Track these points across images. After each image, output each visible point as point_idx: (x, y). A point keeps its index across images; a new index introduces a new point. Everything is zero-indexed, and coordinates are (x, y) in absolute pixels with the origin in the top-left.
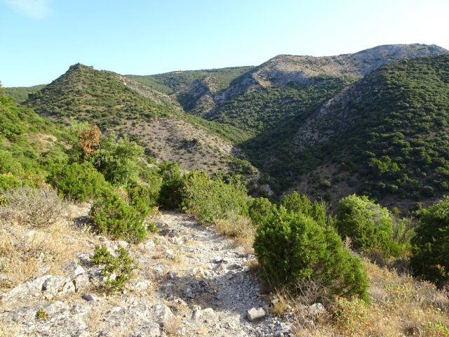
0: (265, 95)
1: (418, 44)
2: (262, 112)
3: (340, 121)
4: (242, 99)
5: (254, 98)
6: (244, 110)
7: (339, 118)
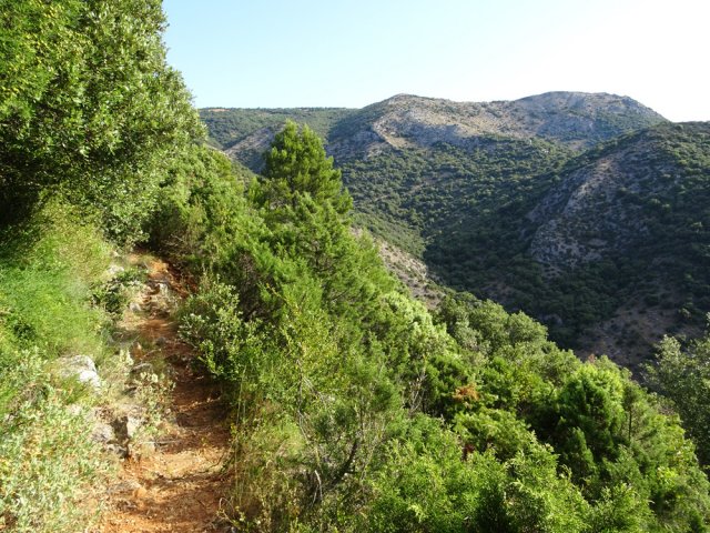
0: (401, 161)
1: (606, 95)
2: (406, 191)
3: (614, 225)
4: (363, 166)
5: (384, 166)
6: (374, 187)
7: (610, 220)
